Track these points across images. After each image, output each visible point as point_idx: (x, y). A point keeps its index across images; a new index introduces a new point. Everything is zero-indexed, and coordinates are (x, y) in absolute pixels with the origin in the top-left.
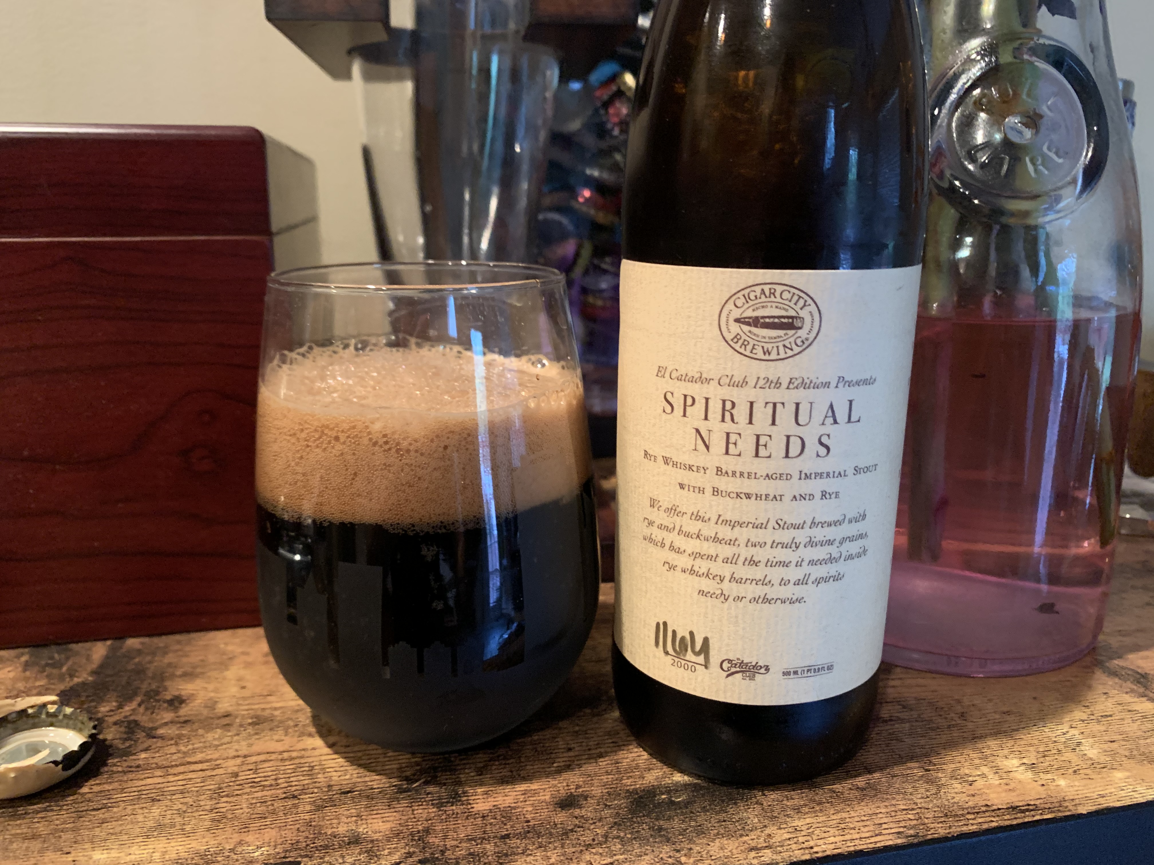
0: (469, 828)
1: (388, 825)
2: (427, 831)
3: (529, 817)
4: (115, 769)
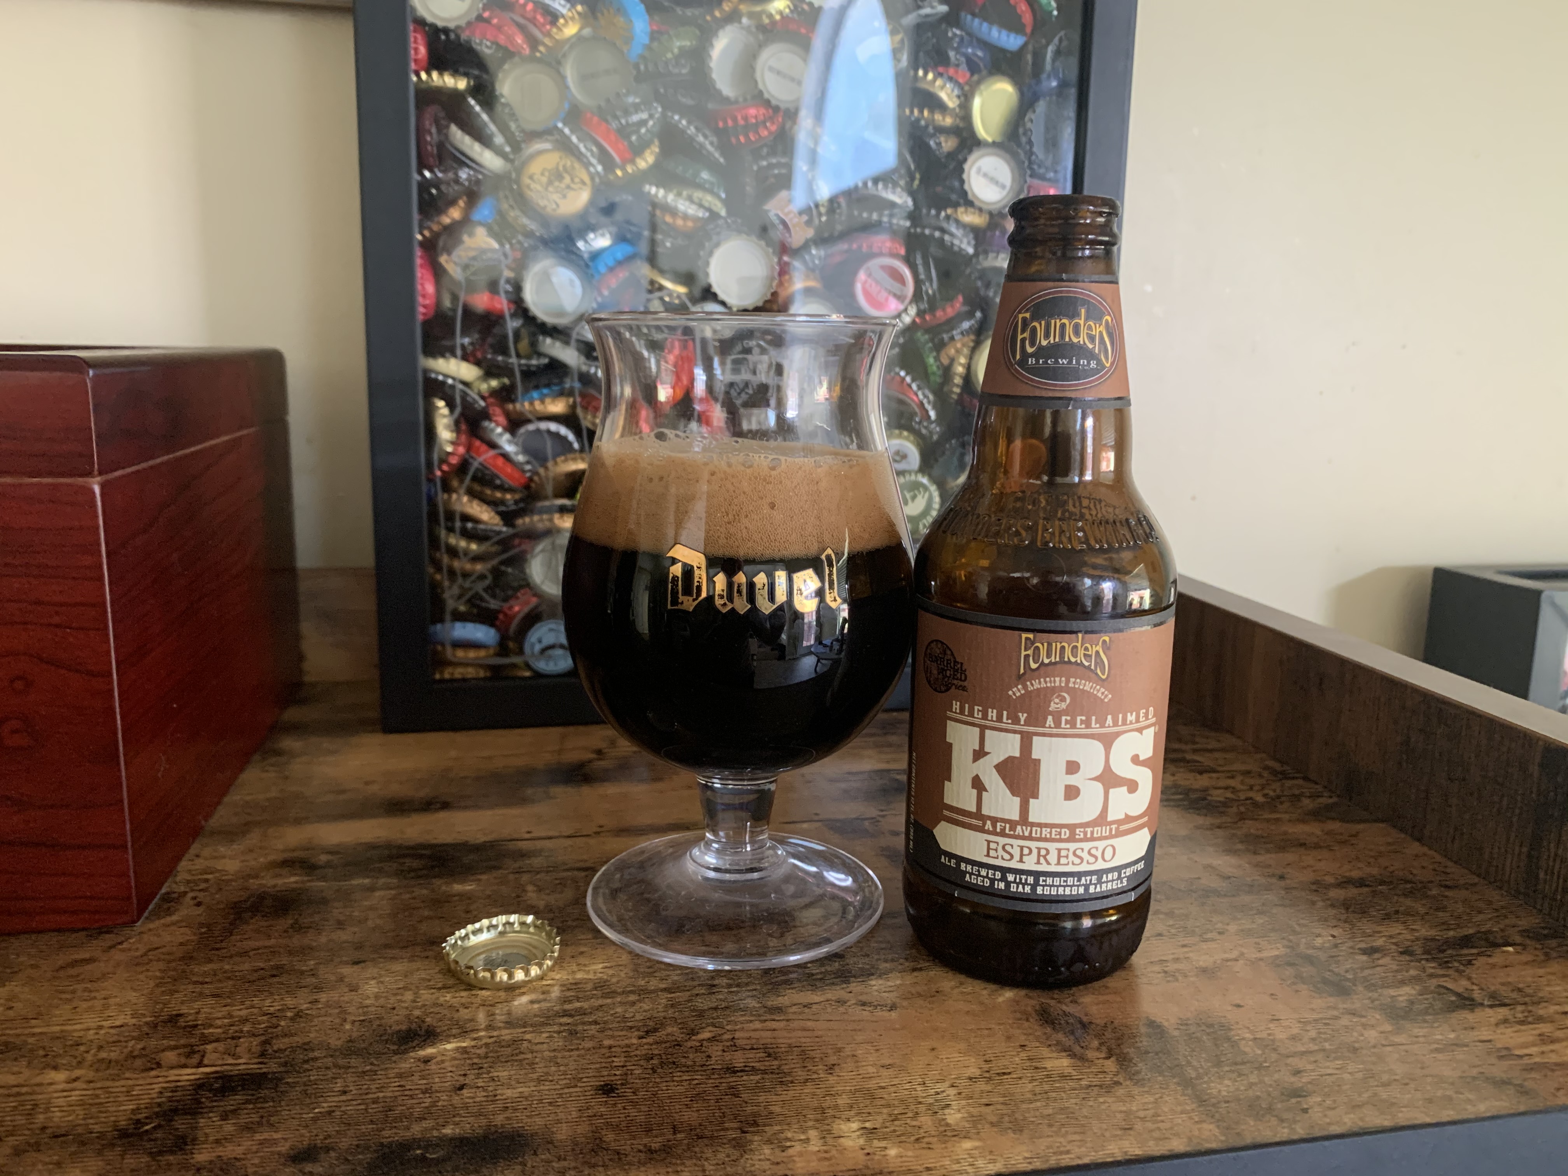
3: (250, 1170)
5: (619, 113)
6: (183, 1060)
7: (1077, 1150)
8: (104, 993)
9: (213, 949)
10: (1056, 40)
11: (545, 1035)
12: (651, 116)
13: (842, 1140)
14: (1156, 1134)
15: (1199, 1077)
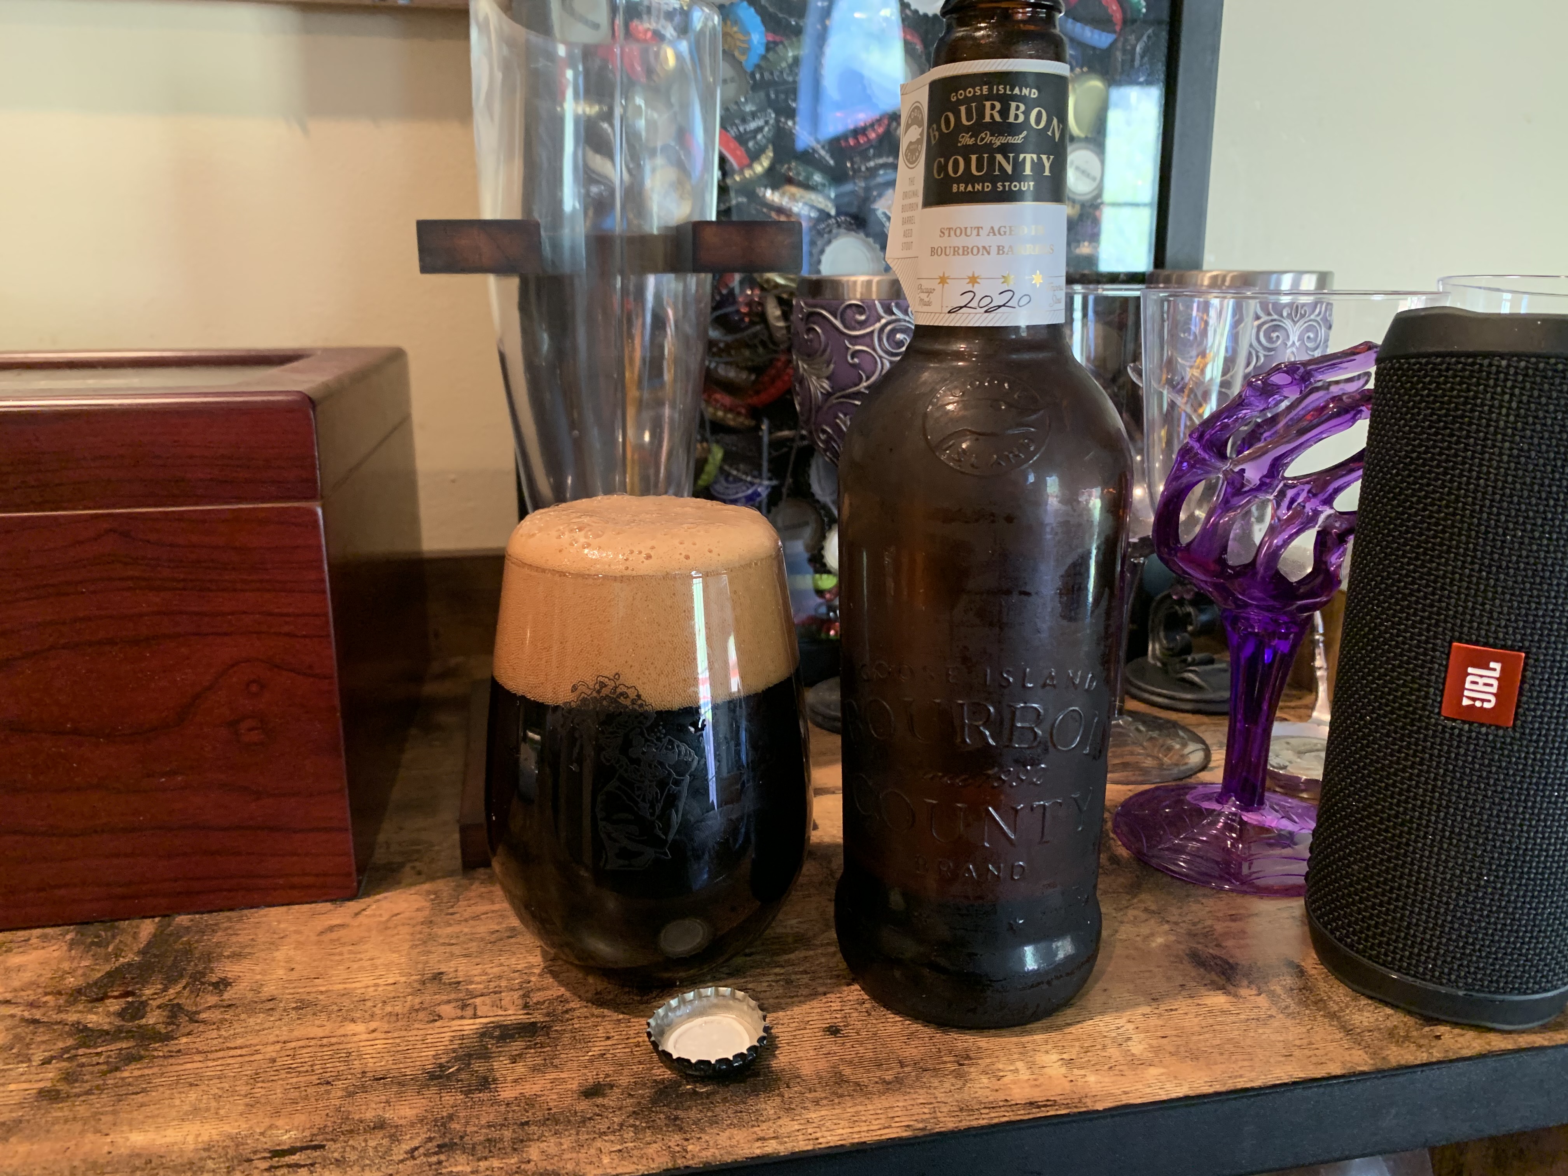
0: (492, 1115)
1: (414, 1112)
2: (451, 1117)
3: (551, 1104)
4: (155, 1053)
5: (737, 121)
6: (459, 1013)
7: (1248, 1074)
8: (369, 955)
9: (448, 914)
10: (1145, 38)
11: (766, 984)
12: (767, 123)
13: (1045, 1070)
14: (1314, 1060)
15: (1342, 1010)
